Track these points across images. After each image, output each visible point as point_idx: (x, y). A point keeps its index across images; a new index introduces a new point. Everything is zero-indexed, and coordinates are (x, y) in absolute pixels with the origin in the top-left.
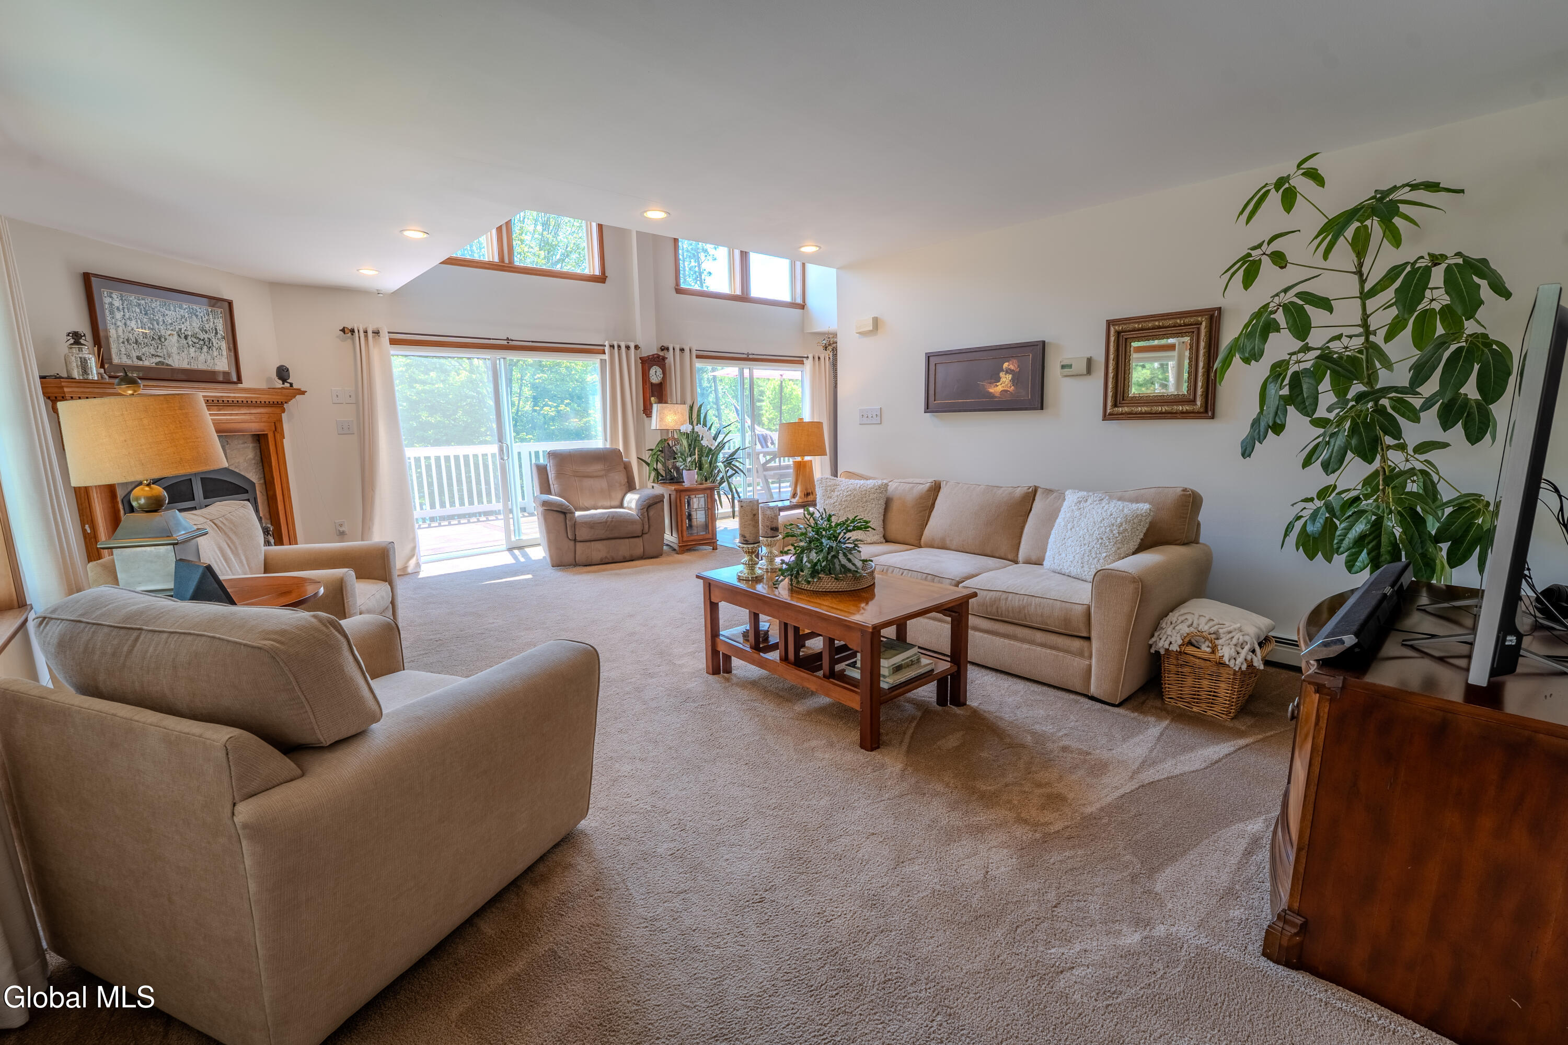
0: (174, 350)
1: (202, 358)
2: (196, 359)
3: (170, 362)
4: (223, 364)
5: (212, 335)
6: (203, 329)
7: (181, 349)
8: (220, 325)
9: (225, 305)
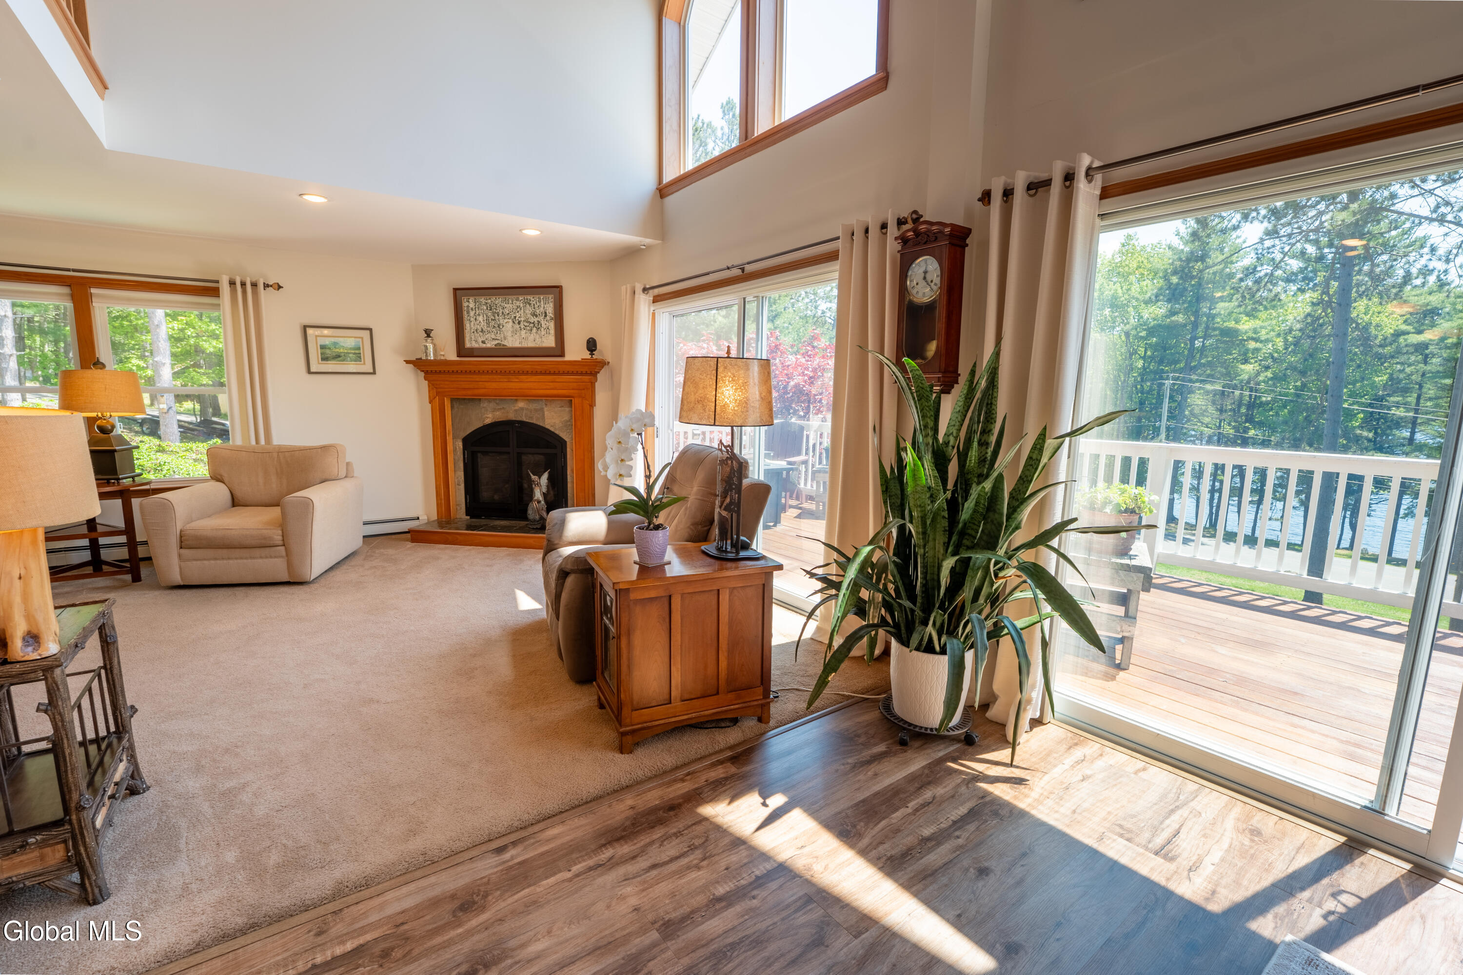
0: (509, 334)
1: (532, 337)
2: (527, 338)
3: (505, 343)
4: (550, 341)
5: (541, 318)
6: (534, 315)
7: (514, 332)
8: (550, 309)
9: (556, 291)
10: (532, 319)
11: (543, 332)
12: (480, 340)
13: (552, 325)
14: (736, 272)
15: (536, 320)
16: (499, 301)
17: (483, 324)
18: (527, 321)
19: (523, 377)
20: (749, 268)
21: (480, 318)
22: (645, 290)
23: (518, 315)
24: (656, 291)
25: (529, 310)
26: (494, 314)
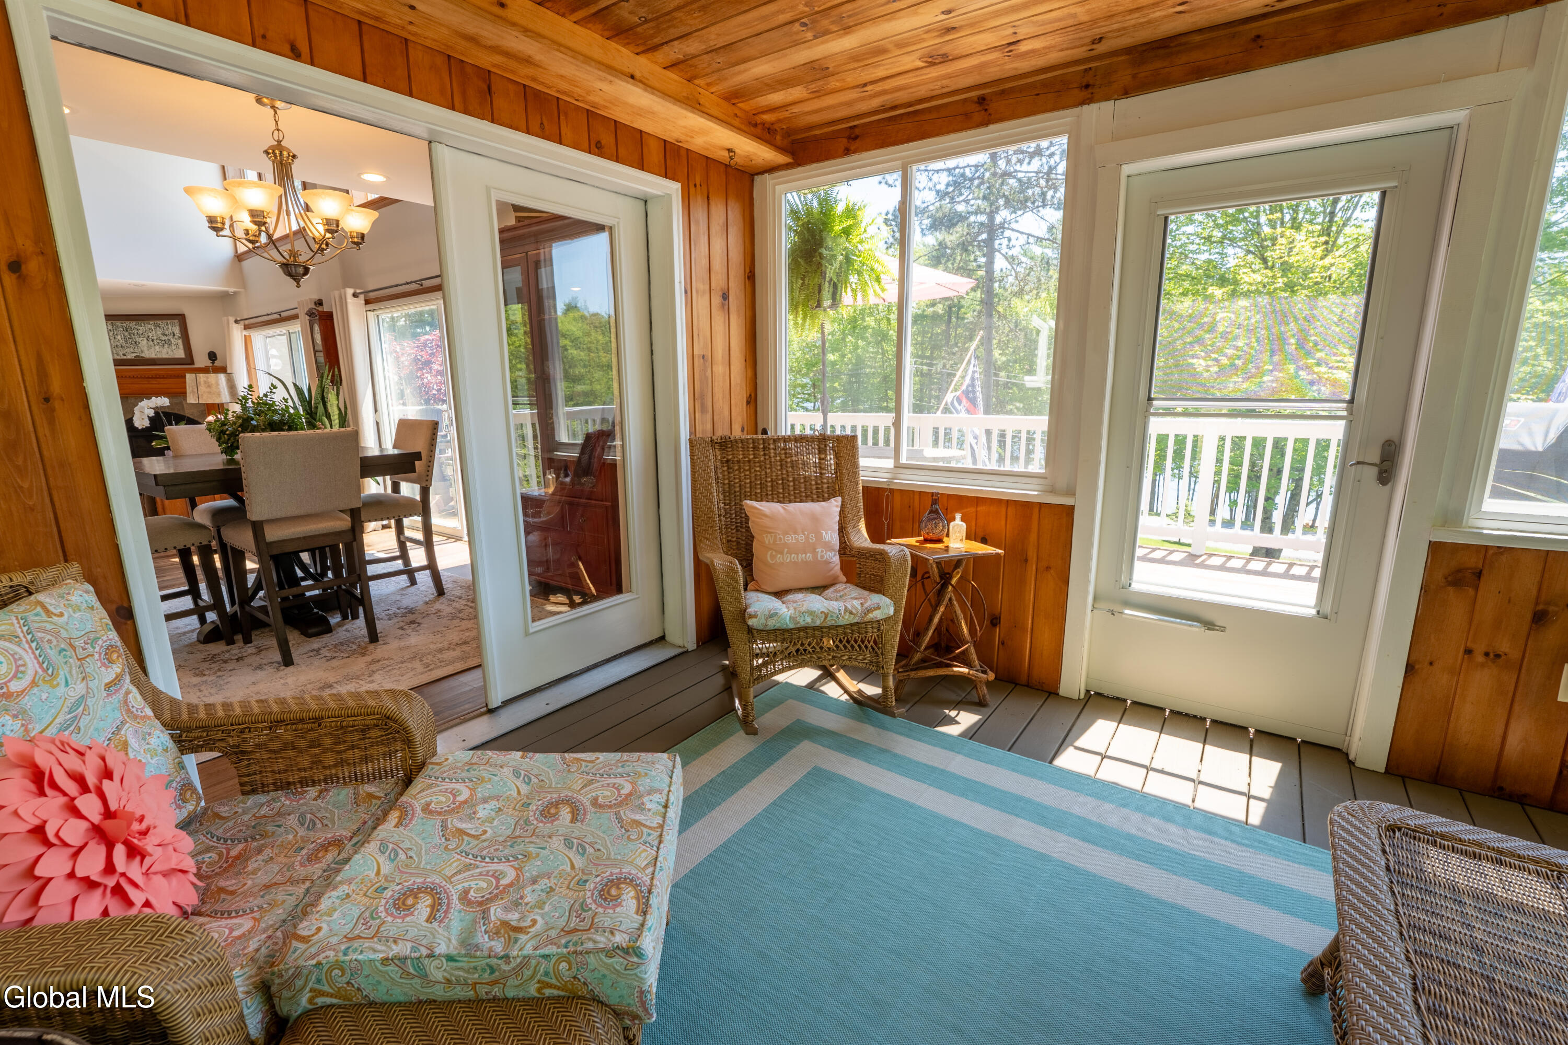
0: (145, 349)
1: (165, 351)
2: (160, 352)
3: (143, 355)
4: (180, 353)
5: (171, 337)
6: (164, 335)
7: (149, 347)
8: (177, 330)
9: (181, 318)
10: (163, 338)
11: (174, 347)
12: (121, 353)
13: (180, 342)
14: (277, 316)
15: (166, 338)
16: (133, 324)
17: (122, 342)
18: (158, 339)
19: (161, 380)
20: (283, 314)
21: (119, 337)
22: (236, 322)
23: (150, 335)
24: (247, 322)
25: (159, 331)
26: (130, 334)
